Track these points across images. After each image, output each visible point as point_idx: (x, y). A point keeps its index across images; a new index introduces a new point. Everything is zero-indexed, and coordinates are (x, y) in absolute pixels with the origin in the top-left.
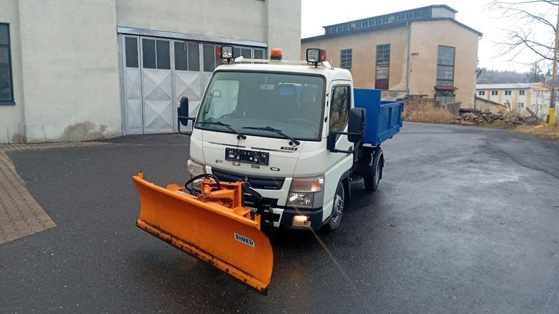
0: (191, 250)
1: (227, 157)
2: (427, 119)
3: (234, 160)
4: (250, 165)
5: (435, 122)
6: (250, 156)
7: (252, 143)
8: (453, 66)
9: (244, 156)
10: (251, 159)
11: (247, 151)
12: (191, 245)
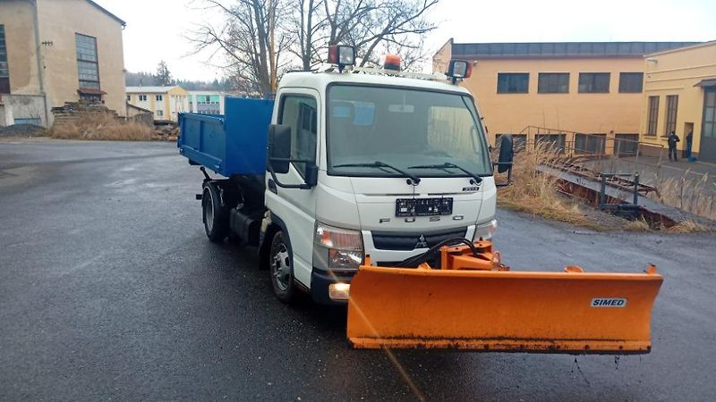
0: (509, 345)
1: (398, 213)
2: (115, 135)
3: (408, 214)
4: (428, 218)
5: (130, 139)
6: (429, 206)
7: (429, 187)
8: (97, 63)
9: (419, 207)
10: (430, 209)
11: (425, 200)
12: (500, 338)
